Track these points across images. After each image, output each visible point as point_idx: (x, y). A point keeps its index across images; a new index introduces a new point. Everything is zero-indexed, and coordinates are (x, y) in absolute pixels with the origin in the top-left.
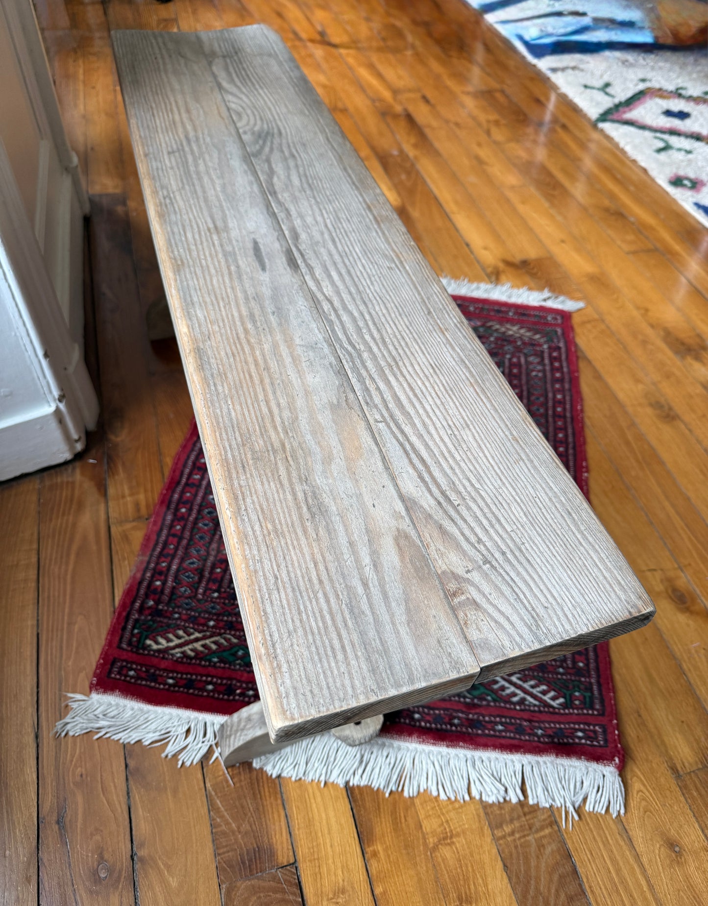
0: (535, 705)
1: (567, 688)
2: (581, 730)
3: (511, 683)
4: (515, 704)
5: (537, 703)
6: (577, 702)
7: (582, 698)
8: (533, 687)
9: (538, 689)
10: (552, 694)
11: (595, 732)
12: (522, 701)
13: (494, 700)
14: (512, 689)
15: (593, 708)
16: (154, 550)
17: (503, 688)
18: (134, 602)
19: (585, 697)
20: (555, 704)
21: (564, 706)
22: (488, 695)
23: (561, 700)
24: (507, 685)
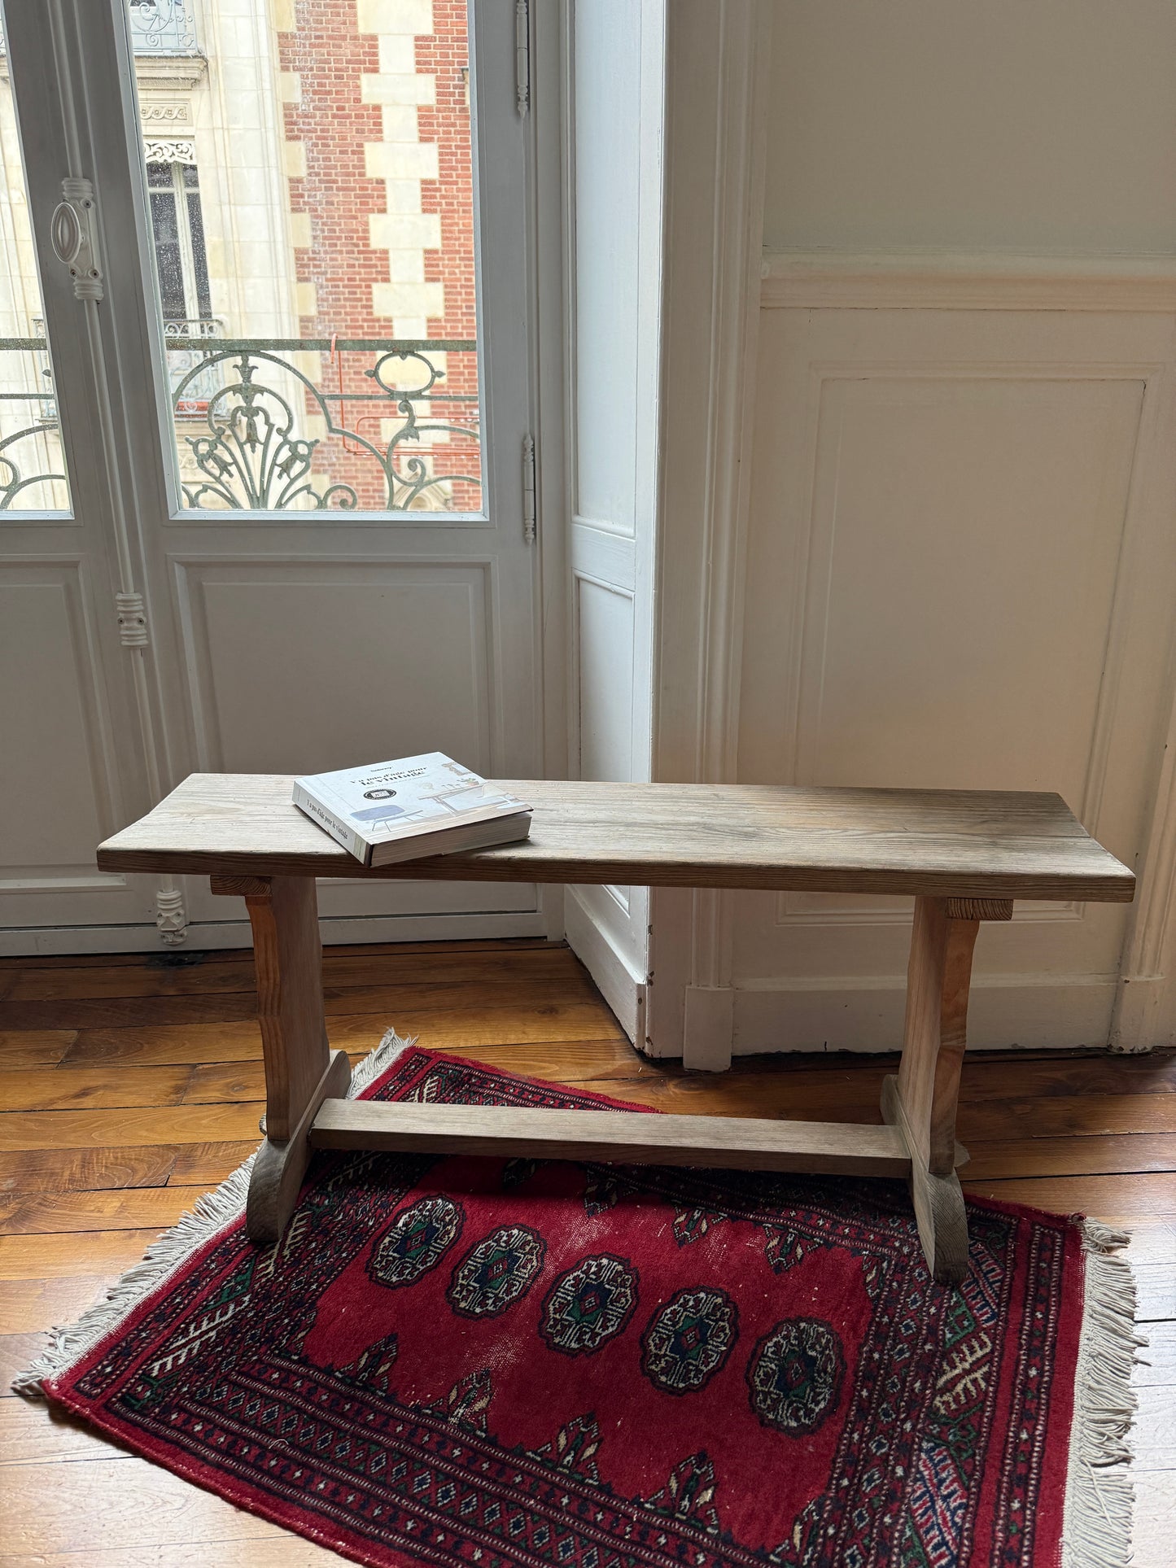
0: (172, 1343)
1: (161, 1386)
2: (111, 1373)
3: (211, 1329)
4: (188, 1325)
5: (171, 1347)
6: (140, 1389)
7: (140, 1397)
8: (191, 1350)
9: (184, 1354)
10: (169, 1367)
11: (97, 1386)
12: (185, 1332)
13: (206, 1306)
14: (204, 1328)
15: (119, 1400)
16: (531, 1086)
17: (211, 1319)
18: (480, 1071)
19: (138, 1400)
20: (157, 1365)
21: (147, 1374)
22: (215, 1303)
23: (155, 1373)
24: (212, 1324)
